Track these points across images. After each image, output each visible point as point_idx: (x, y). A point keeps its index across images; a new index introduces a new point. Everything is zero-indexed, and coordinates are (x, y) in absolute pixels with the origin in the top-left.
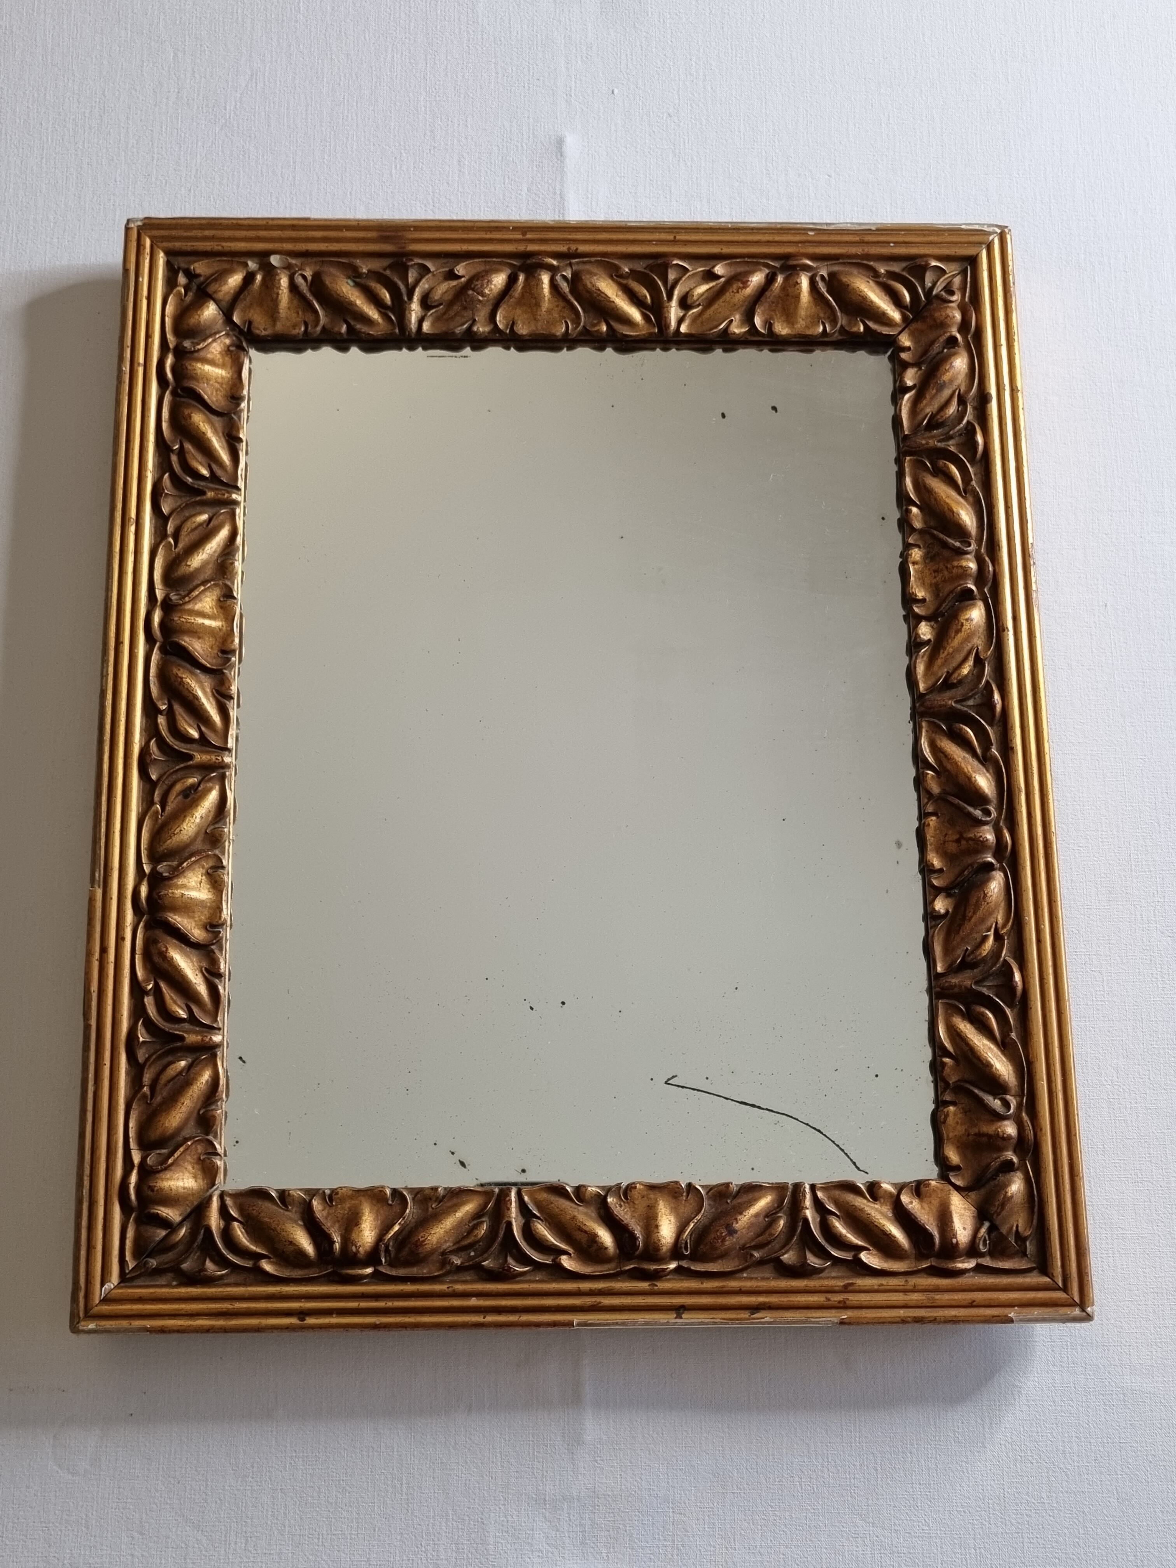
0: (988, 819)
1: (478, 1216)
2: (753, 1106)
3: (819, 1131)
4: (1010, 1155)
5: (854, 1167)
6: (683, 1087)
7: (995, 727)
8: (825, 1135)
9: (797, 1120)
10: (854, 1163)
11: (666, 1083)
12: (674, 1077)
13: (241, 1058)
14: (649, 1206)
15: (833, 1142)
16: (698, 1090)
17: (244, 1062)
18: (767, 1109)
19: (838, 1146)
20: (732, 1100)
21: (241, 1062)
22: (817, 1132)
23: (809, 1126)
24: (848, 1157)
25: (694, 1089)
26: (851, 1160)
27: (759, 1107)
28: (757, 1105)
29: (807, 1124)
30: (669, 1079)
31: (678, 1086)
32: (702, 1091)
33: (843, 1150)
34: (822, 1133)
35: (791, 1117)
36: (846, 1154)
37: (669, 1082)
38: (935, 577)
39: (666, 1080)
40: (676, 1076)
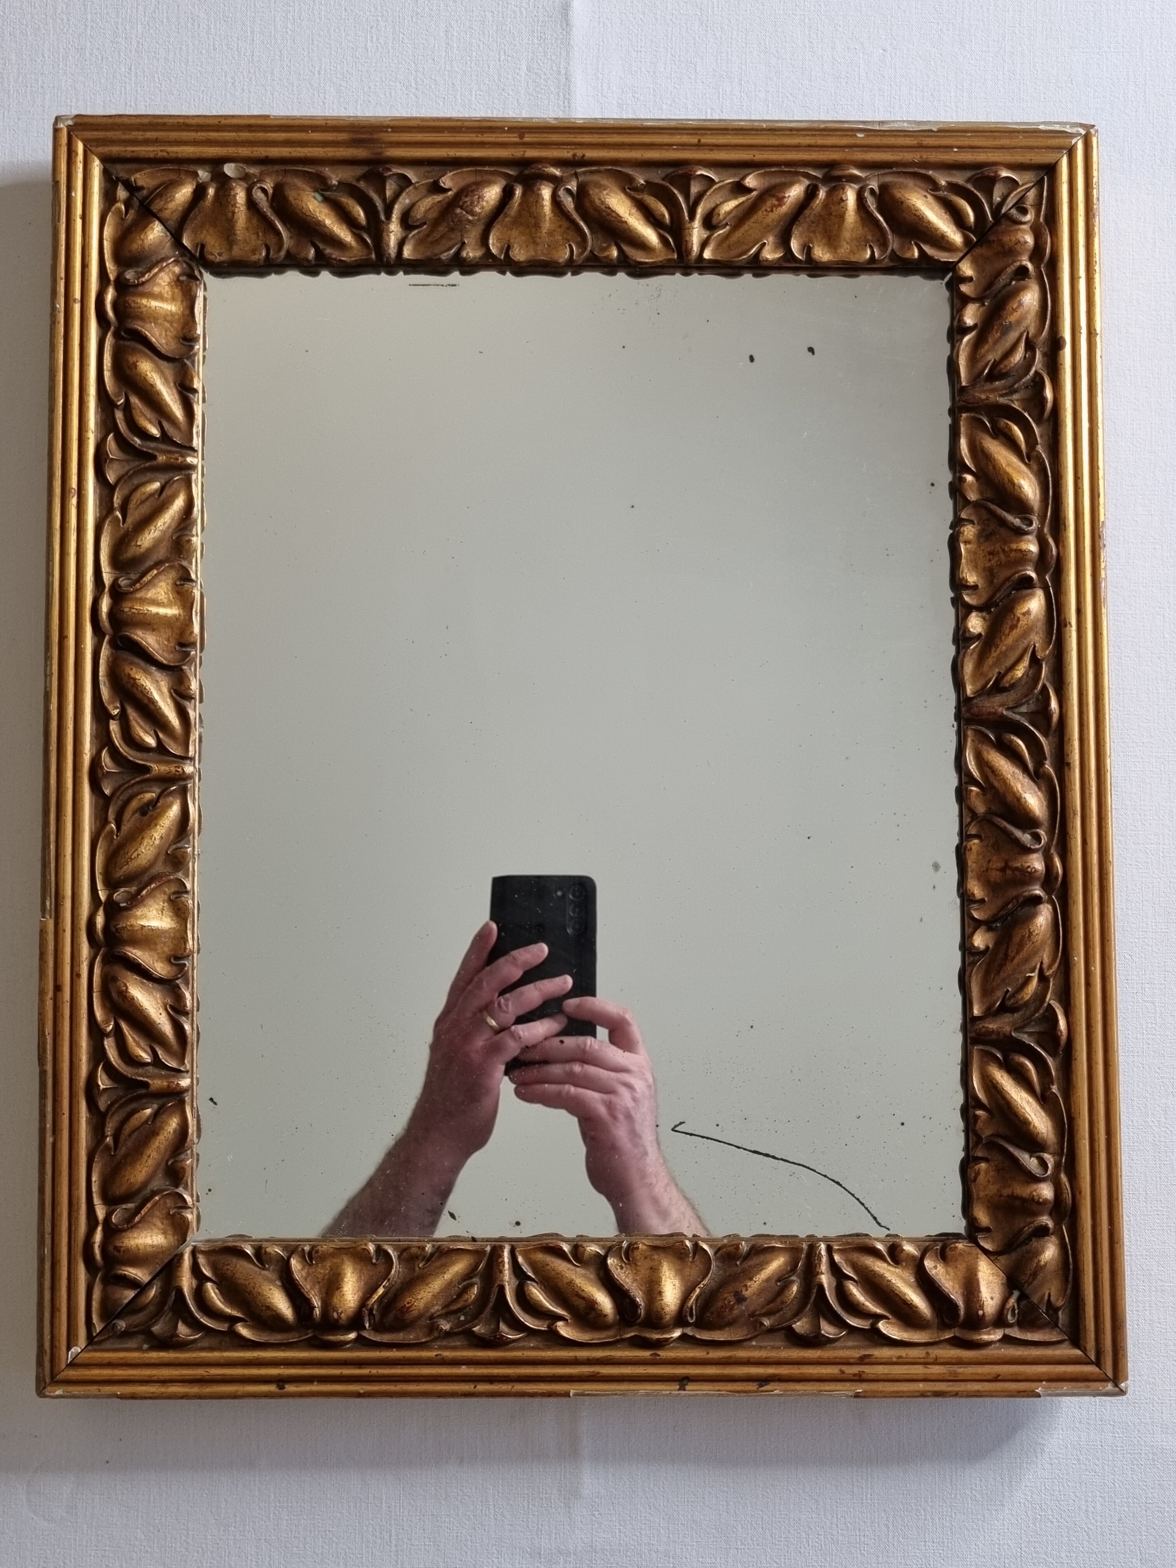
0: (1037, 846)
1: (468, 1276)
2: (767, 1155)
3: (838, 1183)
4: (1046, 1220)
5: (875, 1222)
6: (691, 1135)
7: (1050, 738)
9: (814, 1171)
10: (875, 1218)
11: (673, 1130)
12: (681, 1123)
13: (211, 1099)
14: (651, 1268)
15: (853, 1195)
16: (708, 1138)
17: (215, 1103)
18: (782, 1159)
19: (858, 1199)
20: (745, 1149)
21: (212, 1104)
22: (835, 1184)
23: (828, 1178)
24: (869, 1212)
25: (703, 1137)
26: (872, 1215)
27: (774, 1157)
28: (771, 1154)
29: (825, 1176)
30: (676, 1126)
31: (686, 1133)
32: (712, 1139)
33: (863, 1204)
34: (841, 1185)
35: (808, 1168)
36: (866, 1208)
37: (677, 1129)
38: (990, 560)
39: (672, 1126)
40: (684, 1122)
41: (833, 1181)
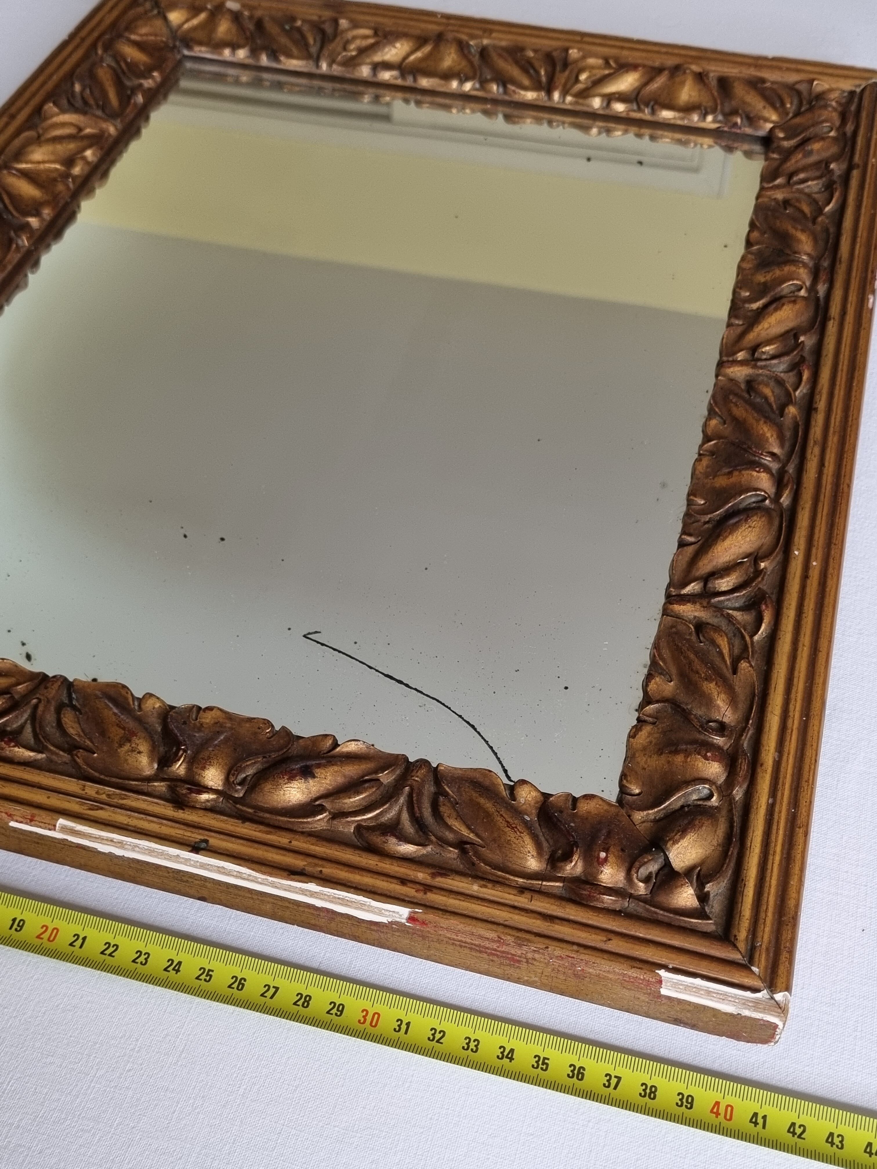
2: (400, 682)
3: (473, 727)
6: (323, 644)
8: (479, 733)
9: (450, 708)
10: (505, 771)
11: (305, 636)
12: (316, 632)
15: (487, 742)
16: (340, 652)
18: (416, 689)
19: (491, 748)
20: (377, 671)
23: (463, 718)
24: (500, 762)
25: (334, 649)
26: (503, 766)
27: (407, 685)
28: (405, 682)
29: (460, 716)
30: (309, 634)
31: (318, 642)
32: (344, 654)
33: (495, 754)
34: (475, 729)
35: (443, 704)
36: (498, 759)
37: (309, 636)
38: (765, 277)
39: (306, 633)
40: (320, 632)
41: (468, 723)
